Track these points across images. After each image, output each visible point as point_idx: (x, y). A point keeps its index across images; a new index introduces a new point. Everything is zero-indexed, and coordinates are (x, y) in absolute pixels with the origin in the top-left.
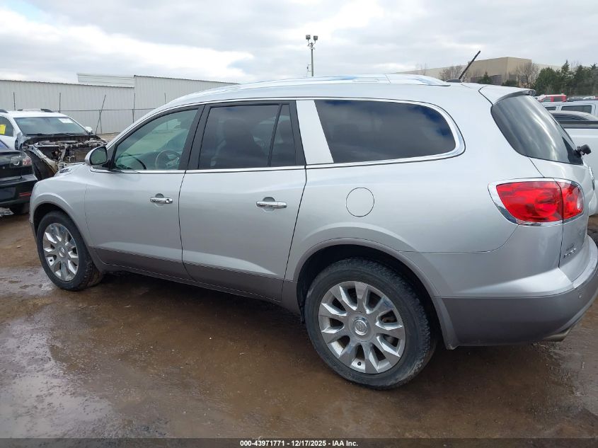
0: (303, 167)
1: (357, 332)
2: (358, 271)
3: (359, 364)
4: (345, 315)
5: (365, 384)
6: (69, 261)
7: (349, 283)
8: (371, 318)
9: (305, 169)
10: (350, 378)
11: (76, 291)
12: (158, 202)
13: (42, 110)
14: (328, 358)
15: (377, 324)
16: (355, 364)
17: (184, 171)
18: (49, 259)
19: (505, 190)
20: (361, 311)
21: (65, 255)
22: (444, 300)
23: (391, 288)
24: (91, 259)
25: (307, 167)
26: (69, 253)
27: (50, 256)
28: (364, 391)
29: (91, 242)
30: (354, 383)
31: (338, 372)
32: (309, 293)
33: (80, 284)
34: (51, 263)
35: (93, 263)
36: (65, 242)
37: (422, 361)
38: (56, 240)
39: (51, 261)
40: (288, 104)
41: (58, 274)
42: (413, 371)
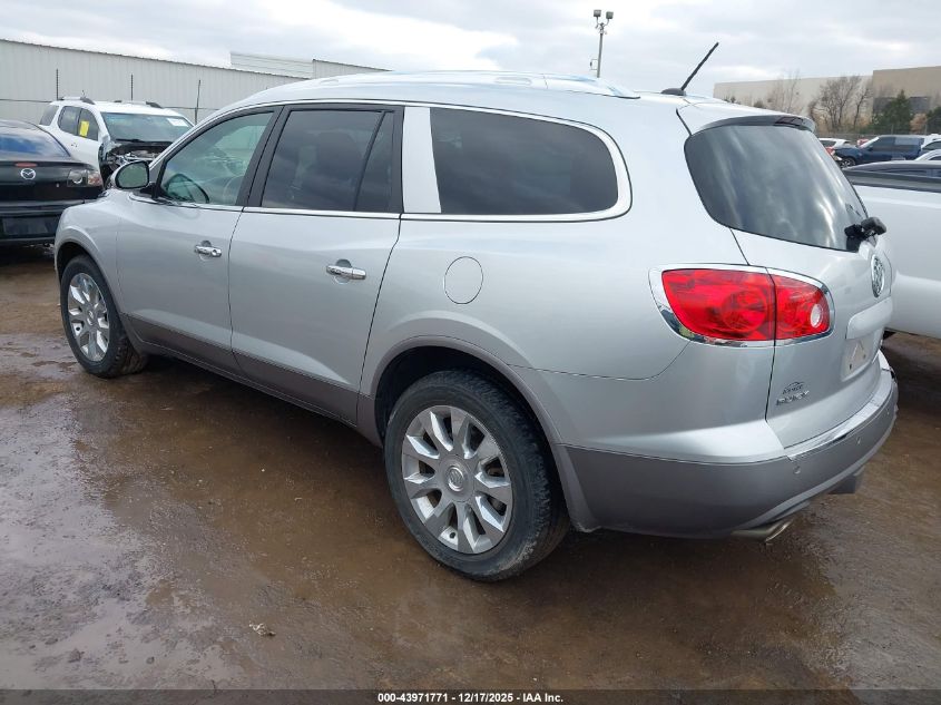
0: (397, 216)
1: (451, 485)
2: (454, 391)
3: (452, 536)
4: (436, 457)
5: (455, 567)
6: (99, 333)
7: (442, 408)
8: (472, 466)
9: (400, 218)
10: (436, 555)
11: (106, 378)
12: (206, 254)
13: (148, 103)
14: (410, 521)
15: (478, 476)
16: (445, 536)
17: (240, 208)
18: (75, 326)
19: (674, 281)
20: (458, 453)
21: (95, 322)
22: (569, 449)
23: (496, 422)
24: (125, 333)
25: (403, 216)
26: (99, 320)
27: (76, 321)
28: (453, 579)
29: (125, 308)
30: (442, 564)
31: (423, 545)
32: (392, 418)
33: (109, 370)
34: (77, 333)
35: (127, 338)
36: (93, 304)
37: (535, 543)
38: (84, 298)
39: (78, 329)
40: (392, 112)
41: (85, 349)
42: (520, 558)
